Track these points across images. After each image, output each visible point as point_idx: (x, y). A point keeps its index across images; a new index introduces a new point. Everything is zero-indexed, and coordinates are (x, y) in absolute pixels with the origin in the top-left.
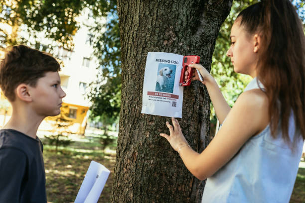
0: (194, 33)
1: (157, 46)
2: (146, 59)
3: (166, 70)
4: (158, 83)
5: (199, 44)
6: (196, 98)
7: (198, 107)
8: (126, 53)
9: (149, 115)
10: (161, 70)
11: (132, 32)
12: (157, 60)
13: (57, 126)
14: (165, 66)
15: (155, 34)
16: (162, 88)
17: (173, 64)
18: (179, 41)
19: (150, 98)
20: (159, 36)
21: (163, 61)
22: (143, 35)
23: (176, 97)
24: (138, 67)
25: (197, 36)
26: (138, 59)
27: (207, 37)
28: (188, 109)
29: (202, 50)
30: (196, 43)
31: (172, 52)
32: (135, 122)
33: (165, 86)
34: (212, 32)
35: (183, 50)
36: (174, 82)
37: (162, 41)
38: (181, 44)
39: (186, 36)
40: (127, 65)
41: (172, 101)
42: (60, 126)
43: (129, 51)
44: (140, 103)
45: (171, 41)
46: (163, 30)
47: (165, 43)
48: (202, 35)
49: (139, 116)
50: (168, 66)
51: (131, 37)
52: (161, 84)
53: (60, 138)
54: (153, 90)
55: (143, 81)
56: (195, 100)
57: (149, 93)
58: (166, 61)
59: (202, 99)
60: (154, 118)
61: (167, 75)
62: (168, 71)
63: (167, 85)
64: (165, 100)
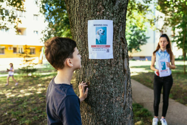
0: (114, 4)
1: (93, 16)
2: (87, 25)
3: (101, 31)
4: (97, 40)
5: (118, 11)
6: (120, 45)
7: (122, 50)
8: (73, 22)
9: (94, 60)
10: (98, 31)
11: (76, 8)
12: (94, 25)
13: (26, 61)
14: (99, 28)
15: (91, 9)
16: (99, 42)
17: (105, 26)
18: (106, 11)
19: (93, 49)
20: (94, 10)
21: (98, 25)
22: (83, 10)
23: (109, 46)
24: (83, 31)
25: (117, 6)
26: (82, 25)
27: (122, 6)
28: (116, 52)
29: (120, 15)
30: (116, 11)
31: (103, 19)
32: (86, 65)
33: (102, 41)
34: (125, 2)
35: (109, 17)
36: (106, 37)
37: (96, 13)
38: (107, 13)
39: (110, 7)
40: (76, 30)
41: (106, 49)
42: (27, 61)
43: (75, 20)
44: (87, 53)
45: (101, 12)
46: (96, 6)
47: (98, 13)
48: (119, 5)
49: (88, 61)
50: (102, 28)
51: (75, 11)
52: (99, 40)
53: (29, 68)
54: (95, 44)
55: (87, 39)
56: (120, 46)
57: (92, 46)
58: (100, 25)
59: (123, 44)
60: (97, 61)
61: (102, 34)
63: (102, 40)
64: (103, 49)
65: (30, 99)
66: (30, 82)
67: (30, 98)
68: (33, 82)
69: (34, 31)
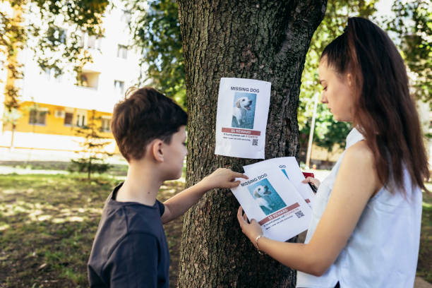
0: (277, 50)
1: (232, 69)
2: (218, 87)
3: (244, 100)
4: (234, 118)
5: (285, 64)
6: (282, 132)
7: (284, 144)
8: (192, 77)
9: (224, 157)
10: (237, 101)
11: (199, 51)
12: (233, 88)
13: (88, 146)
14: (242, 95)
15: (228, 55)
16: (239, 123)
17: (253, 92)
18: (259, 63)
19: (226, 136)
20: (234, 58)
21: (240, 89)
22: (214, 55)
23: (258, 133)
24: (209, 97)
25: (282, 53)
26: (209, 86)
27: (294, 55)
28: (272, 147)
29: (288, 72)
30: (281, 63)
31: (251, 77)
32: (208, 165)
33: (244, 121)
34: (300, 48)
35: (264, 74)
36: (254, 115)
37: (238, 64)
38: (262, 67)
39: (269, 55)
40: (195, 93)
41: (252, 139)
42: (91, 145)
43: (197, 75)
44: (212, 142)
45: (249, 64)
46: (239, 51)
47: (242, 66)
48: (289, 52)
49: (212, 158)
50: (247, 95)
51: (198, 57)
52: (238, 118)
53: (93, 162)
54: (229, 125)
55: (215, 115)
56: (281, 135)
57: (224, 130)
58: (244, 89)
59: (289, 133)
60: (231, 161)
61: (245, 107)
62: (246, 103)
63: (245, 119)
64: (244, 138)
65: (87, 230)
66: (92, 193)
67: (88, 227)
68: (98, 194)
69: (115, 82)
